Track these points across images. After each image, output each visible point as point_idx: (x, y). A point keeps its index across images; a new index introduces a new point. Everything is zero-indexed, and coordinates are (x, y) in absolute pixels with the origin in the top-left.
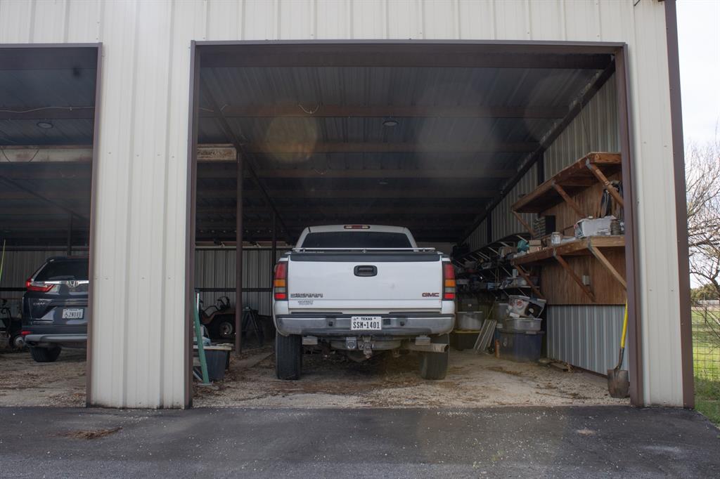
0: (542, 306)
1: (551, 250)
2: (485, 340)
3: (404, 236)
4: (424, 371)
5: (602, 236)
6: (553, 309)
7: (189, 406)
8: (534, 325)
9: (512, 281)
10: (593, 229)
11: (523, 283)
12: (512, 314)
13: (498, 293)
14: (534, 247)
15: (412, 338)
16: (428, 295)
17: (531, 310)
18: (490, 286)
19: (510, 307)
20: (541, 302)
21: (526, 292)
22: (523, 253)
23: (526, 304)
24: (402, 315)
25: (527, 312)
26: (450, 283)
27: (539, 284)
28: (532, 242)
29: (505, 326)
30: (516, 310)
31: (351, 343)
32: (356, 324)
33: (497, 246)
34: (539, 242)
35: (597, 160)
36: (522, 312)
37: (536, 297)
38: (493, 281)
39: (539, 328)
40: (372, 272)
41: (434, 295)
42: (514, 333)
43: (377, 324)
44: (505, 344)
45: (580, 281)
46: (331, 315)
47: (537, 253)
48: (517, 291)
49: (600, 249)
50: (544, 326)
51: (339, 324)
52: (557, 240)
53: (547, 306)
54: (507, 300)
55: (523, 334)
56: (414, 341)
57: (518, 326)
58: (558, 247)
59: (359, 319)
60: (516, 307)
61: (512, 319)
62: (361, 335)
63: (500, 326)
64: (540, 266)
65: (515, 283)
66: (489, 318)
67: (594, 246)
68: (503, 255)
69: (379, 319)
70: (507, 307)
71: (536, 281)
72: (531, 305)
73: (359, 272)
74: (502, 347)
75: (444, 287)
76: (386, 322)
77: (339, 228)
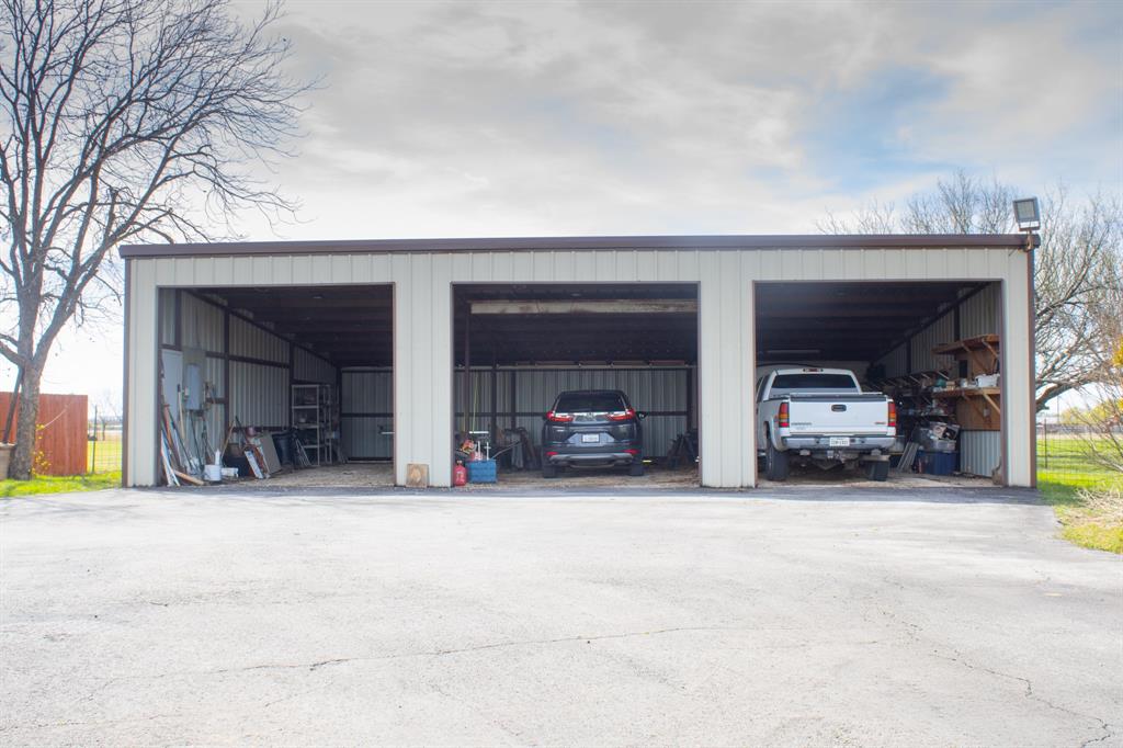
0: (957, 431)
1: (961, 392)
2: (909, 459)
3: (849, 377)
4: (871, 475)
5: (991, 387)
6: (965, 433)
7: (756, 486)
8: (950, 446)
9: (932, 409)
10: (985, 383)
11: (942, 412)
12: (932, 437)
13: (918, 419)
14: (950, 387)
15: (868, 451)
16: (878, 423)
17: (948, 434)
18: (911, 412)
19: (931, 432)
20: (955, 428)
21: (944, 419)
22: (941, 389)
23: (943, 429)
24: (862, 436)
25: (944, 436)
26: (893, 416)
27: (954, 412)
28: (948, 383)
29: (925, 448)
30: (936, 434)
31: (830, 455)
32: (833, 442)
33: (919, 376)
34: (953, 383)
35: (988, 339)
36: (940, 435)
37: (952, 423)
38: (914, 407)
39: (953, 448)
40: (843, 408)
41: (883, 423)
42: (934, 452)
43: (846, 442)
44: (926, 461)
45: (981, 414)
46: (818, 437)
47: (951, 392)
48: (937, 418)
49: (989, 395)
50: (958, 446)
51: (823, 442)
52: (965, 385)
53: (961, 431)
54: (928, 426)
55: (941, 453)
56: (869, 454)
57: (937, 446)
58: (966, 390)
59: (835, 439)
60: (935, 431)
61: (932, 441)
62: (837, 449)
63: (921, 448)
64: (953, 401)
65: (935, 411)
66: (912, 441)
67: (985, 393)
68: (924, 387)
69: (848, 439)
70: (927, 432)
71: (952, 410)
72: (947, 430)
73: (835, 408)
74: (923, 464)
75: (889, 418)
76: (852, 441)
77: (799, 371)
